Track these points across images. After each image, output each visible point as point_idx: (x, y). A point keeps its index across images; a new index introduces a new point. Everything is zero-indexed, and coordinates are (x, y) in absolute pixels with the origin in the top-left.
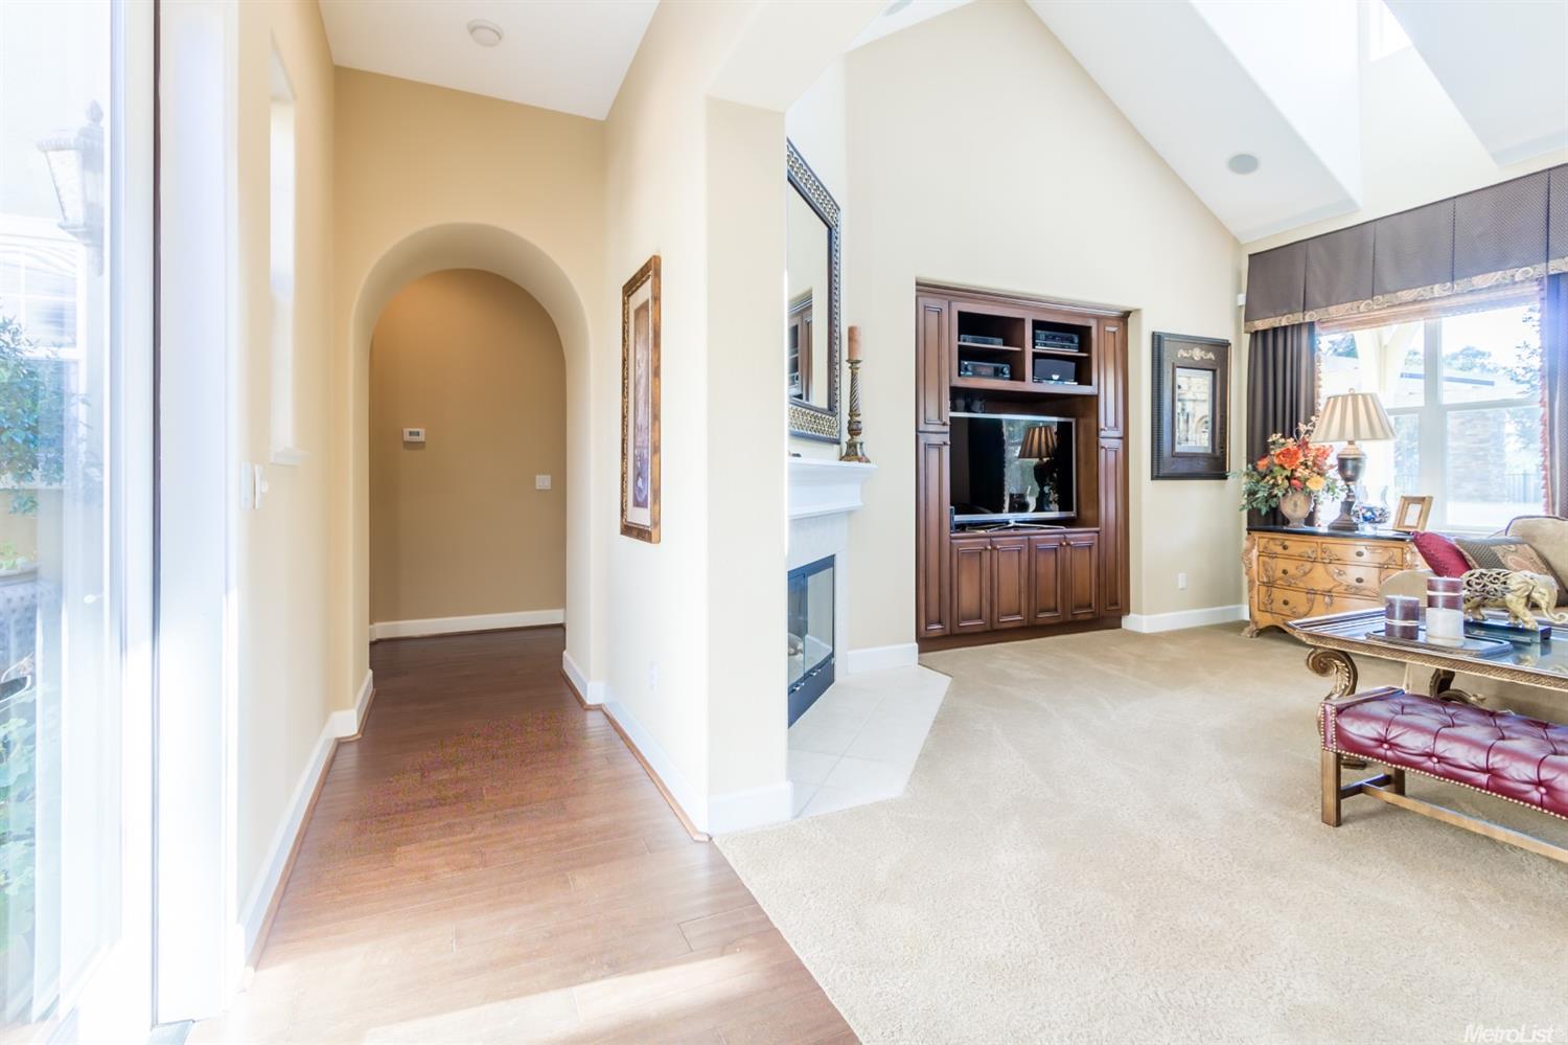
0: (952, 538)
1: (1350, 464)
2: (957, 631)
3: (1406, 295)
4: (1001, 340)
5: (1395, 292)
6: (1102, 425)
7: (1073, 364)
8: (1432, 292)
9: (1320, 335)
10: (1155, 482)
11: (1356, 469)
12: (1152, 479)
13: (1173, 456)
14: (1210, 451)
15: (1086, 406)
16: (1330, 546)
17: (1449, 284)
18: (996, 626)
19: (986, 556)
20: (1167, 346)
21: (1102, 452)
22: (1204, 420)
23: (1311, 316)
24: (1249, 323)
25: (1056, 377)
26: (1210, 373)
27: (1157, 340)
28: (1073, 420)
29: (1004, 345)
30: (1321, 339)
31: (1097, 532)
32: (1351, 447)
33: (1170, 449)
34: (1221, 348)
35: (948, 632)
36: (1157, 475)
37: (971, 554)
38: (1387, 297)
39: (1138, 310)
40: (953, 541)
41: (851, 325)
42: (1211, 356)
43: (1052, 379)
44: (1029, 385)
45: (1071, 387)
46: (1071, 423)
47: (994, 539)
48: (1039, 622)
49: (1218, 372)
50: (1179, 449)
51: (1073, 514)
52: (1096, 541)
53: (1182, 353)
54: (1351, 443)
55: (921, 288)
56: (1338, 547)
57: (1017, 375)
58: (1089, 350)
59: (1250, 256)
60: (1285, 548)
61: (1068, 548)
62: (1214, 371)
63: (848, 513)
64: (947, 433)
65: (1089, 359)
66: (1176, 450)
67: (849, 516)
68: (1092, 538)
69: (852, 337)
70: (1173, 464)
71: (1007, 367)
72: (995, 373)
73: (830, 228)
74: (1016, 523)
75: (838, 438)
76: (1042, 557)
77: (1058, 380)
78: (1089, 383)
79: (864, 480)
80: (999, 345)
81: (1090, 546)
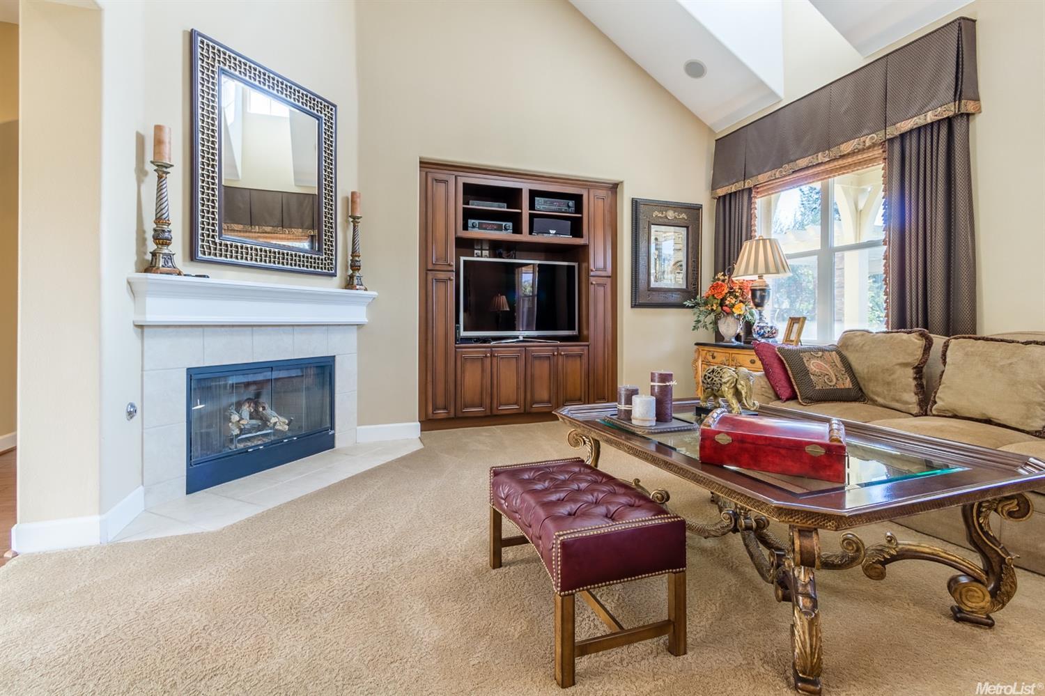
0: (456, 348)
1: (758, 293)
2: (460, 415)
3: (802, 163)
4: (505, 205)
5: (795, 161)
6: (592, 267)
7: (569, 222)
8: (817, 159)
9: (755, 197)
10: (633, 309)
11: (763, 298)
12: (632, 307)
13: (648, 291)
14: (684, 287)
15: (578, 253)
16: (736, 355)
17: (827, 151)
18: (495, 412)
19: (488, 361)
20: (642, 208)
21: (592, 288)
22: (679, 264)
23: (749, 183)
24: (714, 192)
25: (553, 232)
26: (685, 229)
27: (635, 204)
28: (576, 264)
29: (507, 208)
30: (757, 200)
31: (588, 346)
32: (761, 280)
33: (646, 285)
34: (695, 210)
35: (452, 415)
36: (635, 305)
37: (474, 359)
38: (791, 164)
39: (622, 182)
40: (457, 350)
41: (354, 190)
42: (684, 216)
43: (550, 233)
44: (525, 237)
45: (567, 239)
46: (574, 266)
47: (493, 349)
48: (533, 410)
49: (690, 228)
50: (653, 284)
51: (575, 333)
52: (586, 352)
53: (656, 213)
54: (760, 277)
55: (424, 165)
56: (741, 356)
57: (517, 230)
58: (581, 213)
59: (716, 140)
60: (714, 357)
61: (560, 357)
62: (687, 227)
63: (356, 327)
64: (453, 271)
65: (581, 219)
66: (652, 286)
67: (358, 329)
68: (583, 350)
69: (353, 199)
70: (649, 296)
71: (510, 224)
72: (499, 228)
73: (318, 118)
74: (524, 338)
75: (333, 271)
76: (537, 363)
77: (555, 234)
78: (581, 236)
79: (369, 304)
80: (502, 207)
81: (580, 356)
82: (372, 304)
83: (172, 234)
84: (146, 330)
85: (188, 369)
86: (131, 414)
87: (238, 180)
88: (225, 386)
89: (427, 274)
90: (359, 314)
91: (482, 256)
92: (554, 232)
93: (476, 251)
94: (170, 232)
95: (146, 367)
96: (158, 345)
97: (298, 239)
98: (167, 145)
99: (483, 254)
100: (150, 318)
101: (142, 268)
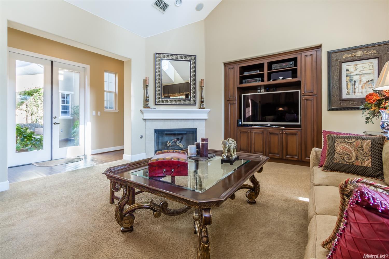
6: (302, 91)
7: (291, 72)
10: (329, 111)
13: (340, 101)
20: (334, 55)
21: (303, 102)
27: (329, 53)
28: (299, 90)
33: (339, 98)
34: (385, 45)
36: (330, 109)
37: (244, 133)
39: (321, 45)
40: (238, 129)
41: (202, 78)
43: (279, 79)
44: (265, 83)
45: (289, 80)
46: (298, 92)
49: (380, 58)
50: (345, 97)
51: (299, 123)
52: (299, 133)
53: (345, 56)
55: (226, 64)
57: (263, 81)
58: (297, 66)
61: (284, 134)
62: (378, 58)
63: (205, 120)
64: (236, 100)
65: (297, 69)
66: (343, 98)
67: (205, 121)
68: (297, 132)
69: (202, 81)
70: (341, 104)
71: (260, 78)
72: (256, 81)
73: (190, 61)
74: (270, 125)
75: (195, 104)
76: (272, 136)
77: (282, 79)
78: (296, 77)
79: (208, 113)
80: (258, 72)
81: (296, 135)
82: (209, 113)
83: (149, 100)
84: (146, 120)
85: (155, 129)
86: (142, 137)
87: (174, 83)
88: (164, 134)
89: (227, 102)
90: (205, 116)
91: (261, 92)
92: (282, 78)
93: (258, 90)
94: (149, 99)
95: (146, 128)
96: (148, 123)
97: (182, 95)
98: (147, 81)
99: (261, 91)
100: (145, 118)
101: (144, 107)
